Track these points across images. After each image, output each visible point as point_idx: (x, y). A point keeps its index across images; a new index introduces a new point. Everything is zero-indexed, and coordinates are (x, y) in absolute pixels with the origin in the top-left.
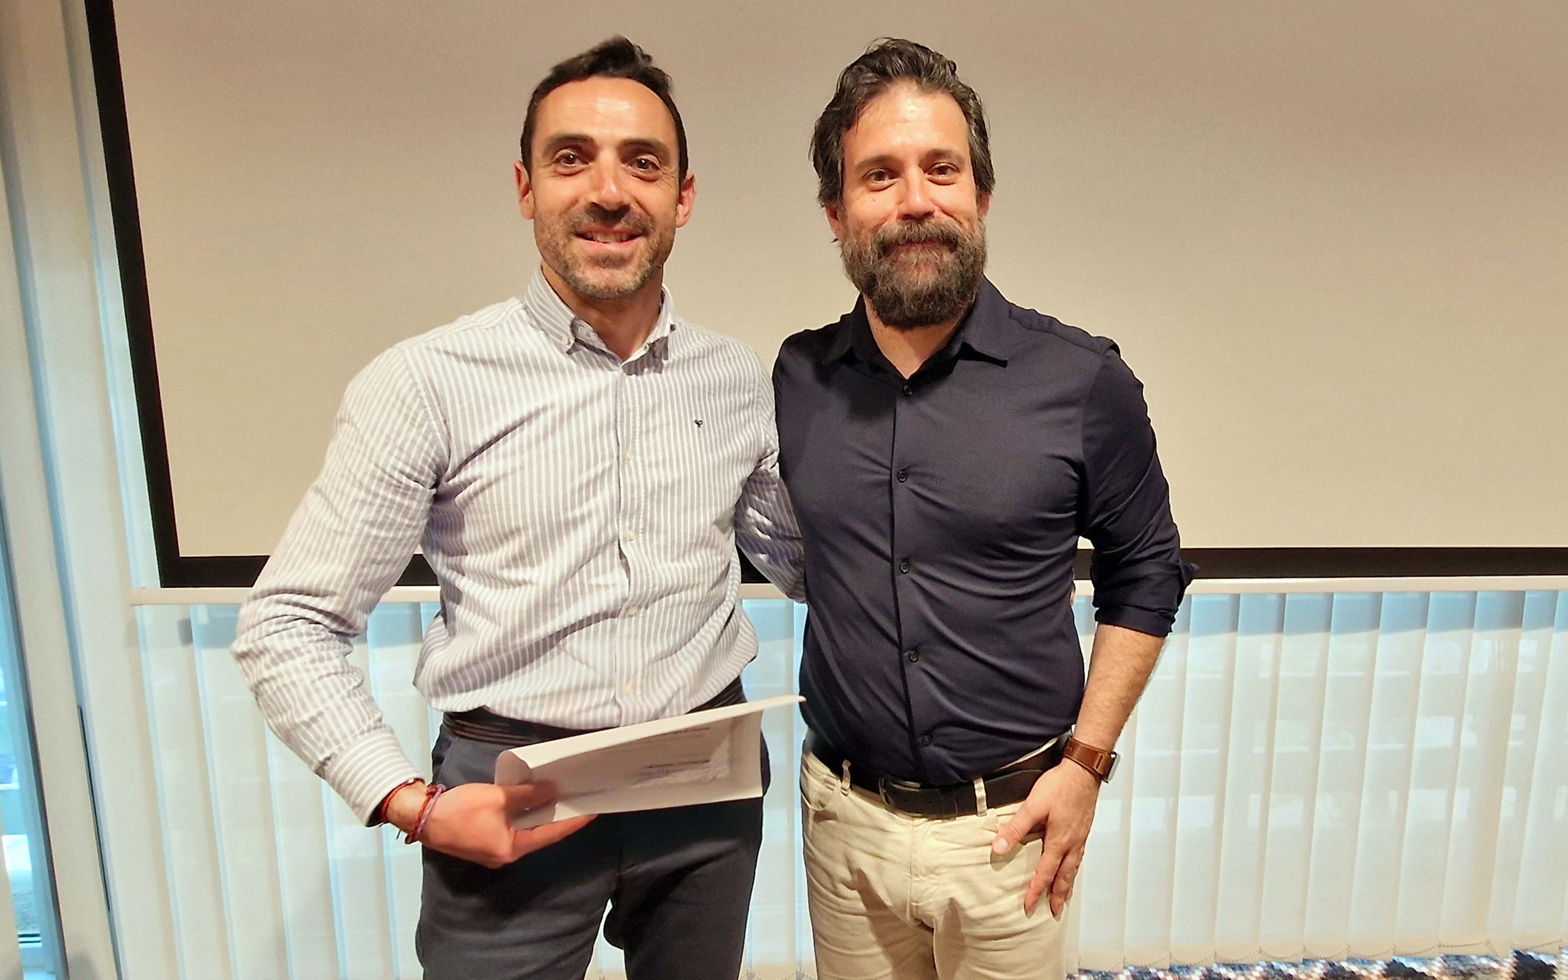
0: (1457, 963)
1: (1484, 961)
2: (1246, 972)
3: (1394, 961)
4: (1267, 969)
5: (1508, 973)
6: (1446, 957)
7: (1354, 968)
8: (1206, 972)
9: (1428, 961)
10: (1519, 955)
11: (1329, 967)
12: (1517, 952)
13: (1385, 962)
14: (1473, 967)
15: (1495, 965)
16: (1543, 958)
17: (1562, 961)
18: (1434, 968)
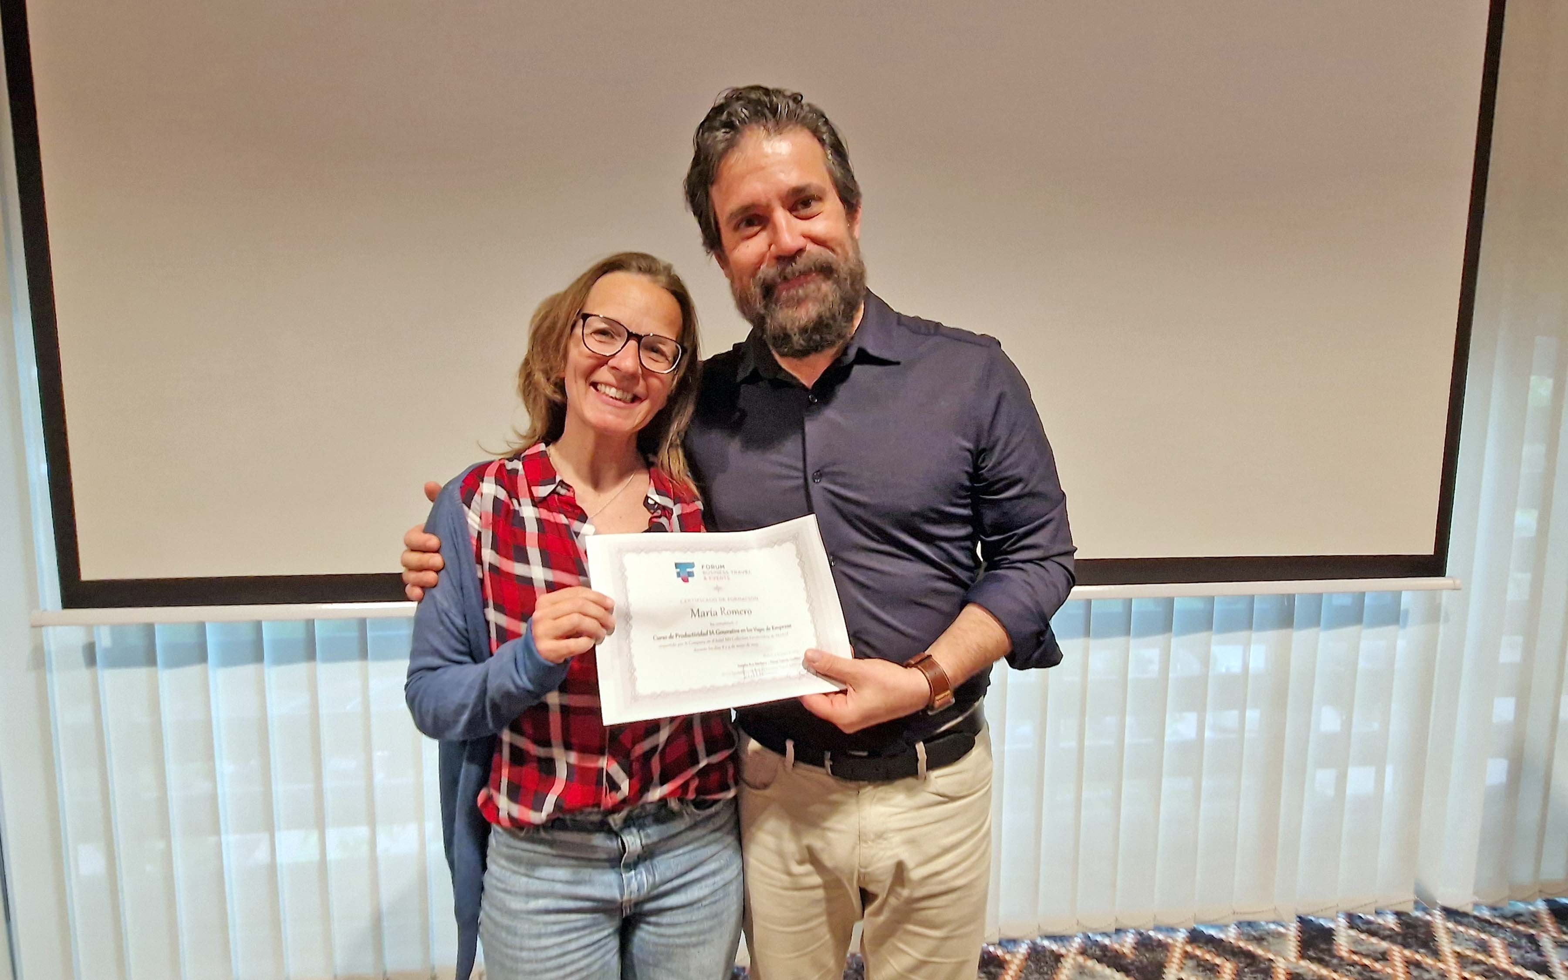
0: (1249, 929)
1: (1272, 927)
2: (1066, 943)
3: (1195, 929)
4: (1084, 940)
5: (1294, 937)
6: (1239, 925)
7: (1161, 937)
8: (1031, 945)
9: (1224, 928)
10: (1302, 920)
11: (1139, 937)
12: (1300, 917)
13: (1186, 929)
14: (1263, 932)
15: (1282, 930)
16: (1322, 922)
17: (1340, 924)
18: (1230, 934)
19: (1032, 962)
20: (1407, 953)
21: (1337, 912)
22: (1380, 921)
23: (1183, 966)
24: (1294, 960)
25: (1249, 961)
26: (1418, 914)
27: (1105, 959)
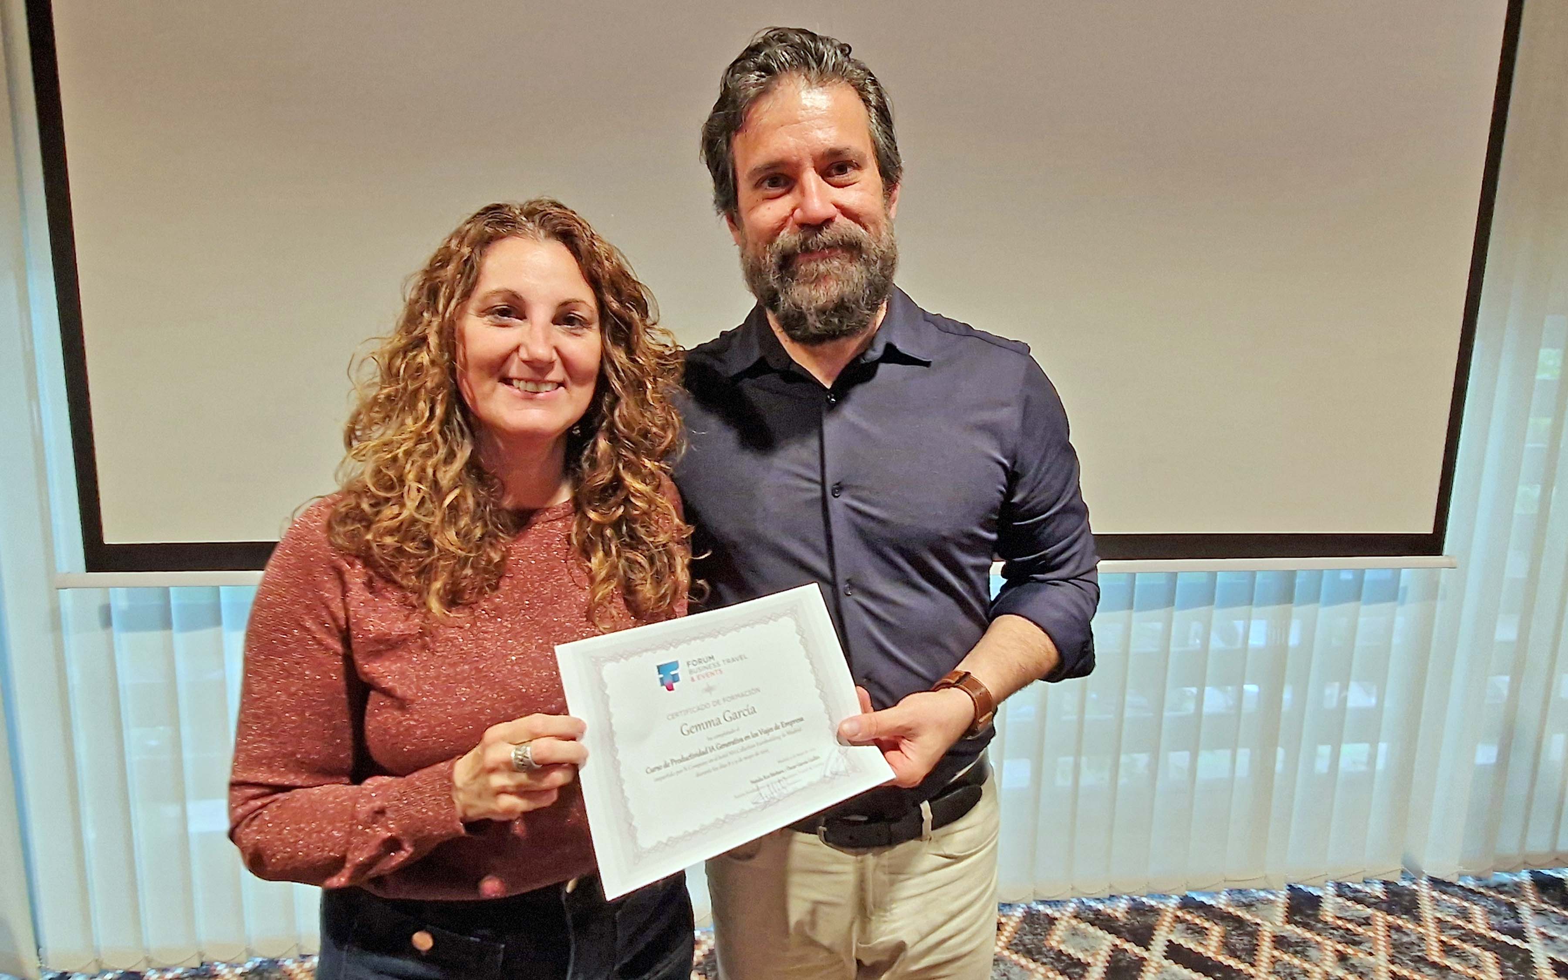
0: (1240, 895)
1: (1262, 894)
2: (1061, 908)
3: (1187, 896)
4: (1078, 905)
5: (1283, 903)
7: (1153, 902)
8: (1027, 910)
9: (1215, 895)
10: (1291, 888)
11: (1132, 902)
12: (1290, 886)
13: (1178, 896)
14: (1254, 899)
15: (1271, 897)
16: (1311, 890)
17: (1328, 892)
18: (1220, 900)
19: (1026, 924)
20: (1390, 918)
21: (1326, 881)
22: (1368, 890)
23: (1172, 929)
24: (1280, 924)
25: (1237, 925)
26: (1405, 883)
27: (1097, 922)
